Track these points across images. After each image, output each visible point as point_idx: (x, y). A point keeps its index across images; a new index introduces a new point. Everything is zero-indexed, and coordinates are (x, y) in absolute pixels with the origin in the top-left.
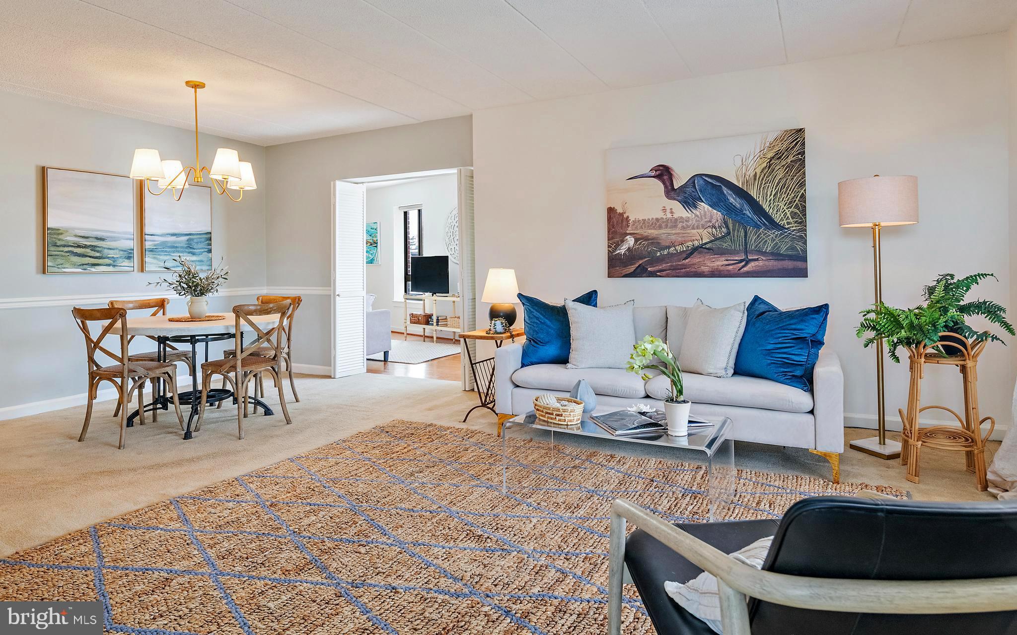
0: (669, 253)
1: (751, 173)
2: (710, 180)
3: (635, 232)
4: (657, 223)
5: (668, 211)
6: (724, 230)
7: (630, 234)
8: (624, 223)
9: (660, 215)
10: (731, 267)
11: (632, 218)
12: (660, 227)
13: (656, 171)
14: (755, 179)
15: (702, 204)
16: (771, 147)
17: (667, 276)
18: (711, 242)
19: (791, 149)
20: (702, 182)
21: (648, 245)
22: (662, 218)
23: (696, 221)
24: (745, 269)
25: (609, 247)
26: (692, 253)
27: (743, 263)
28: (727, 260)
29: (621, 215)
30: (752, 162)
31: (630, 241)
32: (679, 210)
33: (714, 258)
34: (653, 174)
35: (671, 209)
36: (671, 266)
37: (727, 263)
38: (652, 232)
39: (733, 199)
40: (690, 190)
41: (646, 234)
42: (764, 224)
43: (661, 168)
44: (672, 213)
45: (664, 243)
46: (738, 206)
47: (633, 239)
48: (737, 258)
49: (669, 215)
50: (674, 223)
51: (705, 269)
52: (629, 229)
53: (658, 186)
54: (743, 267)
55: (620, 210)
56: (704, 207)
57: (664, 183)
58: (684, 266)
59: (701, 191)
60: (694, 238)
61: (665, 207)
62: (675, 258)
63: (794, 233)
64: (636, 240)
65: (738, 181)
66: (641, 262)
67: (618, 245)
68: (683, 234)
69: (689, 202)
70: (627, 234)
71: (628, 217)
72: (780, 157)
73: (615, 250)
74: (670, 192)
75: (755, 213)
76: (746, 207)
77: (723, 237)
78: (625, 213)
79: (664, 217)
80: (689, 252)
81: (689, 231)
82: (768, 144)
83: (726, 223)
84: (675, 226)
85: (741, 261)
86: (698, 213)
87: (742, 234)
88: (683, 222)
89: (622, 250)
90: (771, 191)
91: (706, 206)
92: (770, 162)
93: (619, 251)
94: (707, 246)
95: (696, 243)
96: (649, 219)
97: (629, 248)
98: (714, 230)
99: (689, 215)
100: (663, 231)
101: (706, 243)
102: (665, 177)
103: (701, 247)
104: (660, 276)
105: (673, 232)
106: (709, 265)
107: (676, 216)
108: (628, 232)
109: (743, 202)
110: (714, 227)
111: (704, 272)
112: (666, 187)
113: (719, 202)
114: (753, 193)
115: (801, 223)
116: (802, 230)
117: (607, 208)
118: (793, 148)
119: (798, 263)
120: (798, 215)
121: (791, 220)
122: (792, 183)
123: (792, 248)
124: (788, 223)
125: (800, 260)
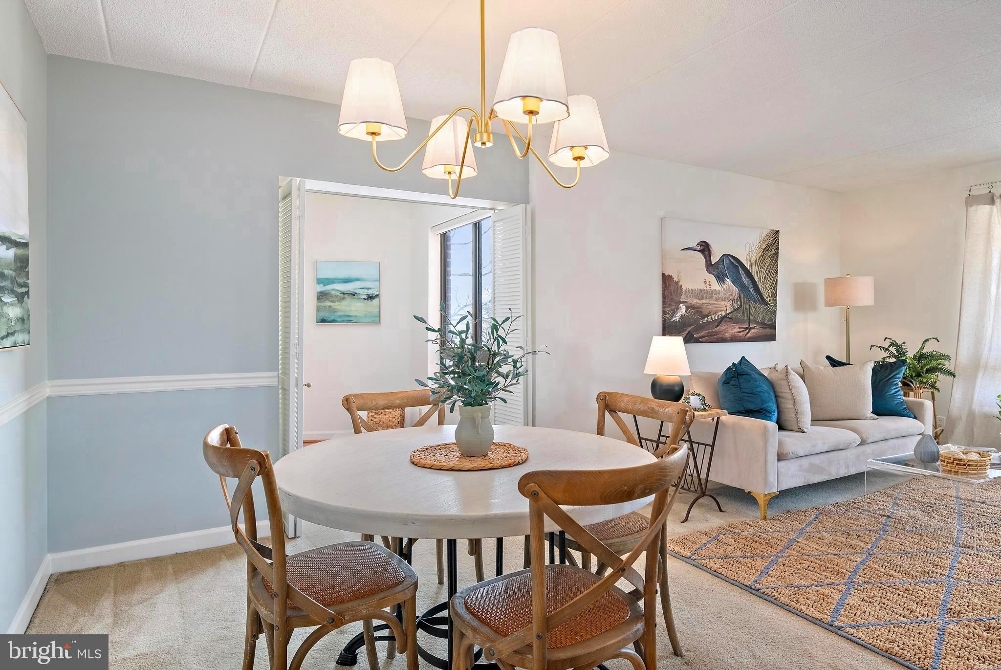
0: (707, 321)
1: (754, 258)
2: (732, 260)
3: (686, 301)
4: (701, 294)
5: (708, 283)
6: (739, 303)
7: (683, 302)
8: (679, 291)
9: (702, 287)
10: (741, 334)
11: (684, 288)
12: (702, 298)
13: (701, 246)
14: (756, 264)
15: (728, 280)
16: (764, 241)
17: (706, 342)
18: (731, 312)
19: (773, 245)
20: (728, 261)
21: (695, 313)
22: (704, 290)
23: (724, 294)
24: (748, 335)
25: (664, 313)
26: (721, 322)
27: (747, 331)
28: (739, 328)
29: (677, 283)
30: (755, 250)
31: (683, 309)
32: (715, 286)
33: (733, 326)
34: (699, 248)
35: (710, 282)
36: (708, 332)
37: (739, 330)
38: (697, 302)
39: (744, 279)
40: (721, 266)
41: (693, 303)
42: (759, 300)
43: (704, 244)
44: (710, 285)
45: (705, 312)
46: (747, 284)
47: (684, 307)
48: (744, 326)
49: (708, 288)
50: (711, 294)
51: (728, 335)
52: (682, 297)
54: (748, 333)
55: (676, 279)
56: (728, 281)
57: (706, 258)
58: (717, 333)
59: (727, 269)
60: (722, 309)
61: (705, 280)
62: (711, 326)
63: (772, 308)
64: (687, 308)
65: (747, 264)
66: (689, 329)
67: (674, 312)
68: (717, 304)
69: (720, 278)
70: (680, 302)
71: (681, 286)
72: (768, 249)
73: (672, 317)
74: (710, 267)
75: (755, 291)
76: (751, 286)
77: (738, 308)
78: (679, 282)
79: (705, 289)
80: (719, 320)
81: (719, 302)
82: (763, 238)
83: (740, 297)
84: (711, 298)
85: (747, 329)
86: (725, 288)
87: (748, 307)
88: (716, 294)
89: (677, 318)
90: (763, 274)
91: (730, 282)
92: (763, 252)
93: (674, 319)
94: (730, 316)
95: (724, 313)
96: (695, 290)
97: (682, 315)
98: (733, 302)
99: (720, 289)
100: (704, 301)
101: (729, 314)
102: (706, 253)
103: (726, 317)
104: (702, 342)
105: (710, 302)
106: (730, 332)
107: (712, 288)
108: (681, 300)
109: (749, 281)
110: (733, 300)
111: (727, 338)
112: (706, 262)
113: (737, 281)
114: (754, 275)
115: (775, 301)
116: (775, 306)
117: (663, 275)
118: (774, 243)
119: (773, 331)
120: (774, 295)
121: (771, 298)
122: (773, 270)
123: (771, 319)
124: (770, 300)
125: (773, 329)
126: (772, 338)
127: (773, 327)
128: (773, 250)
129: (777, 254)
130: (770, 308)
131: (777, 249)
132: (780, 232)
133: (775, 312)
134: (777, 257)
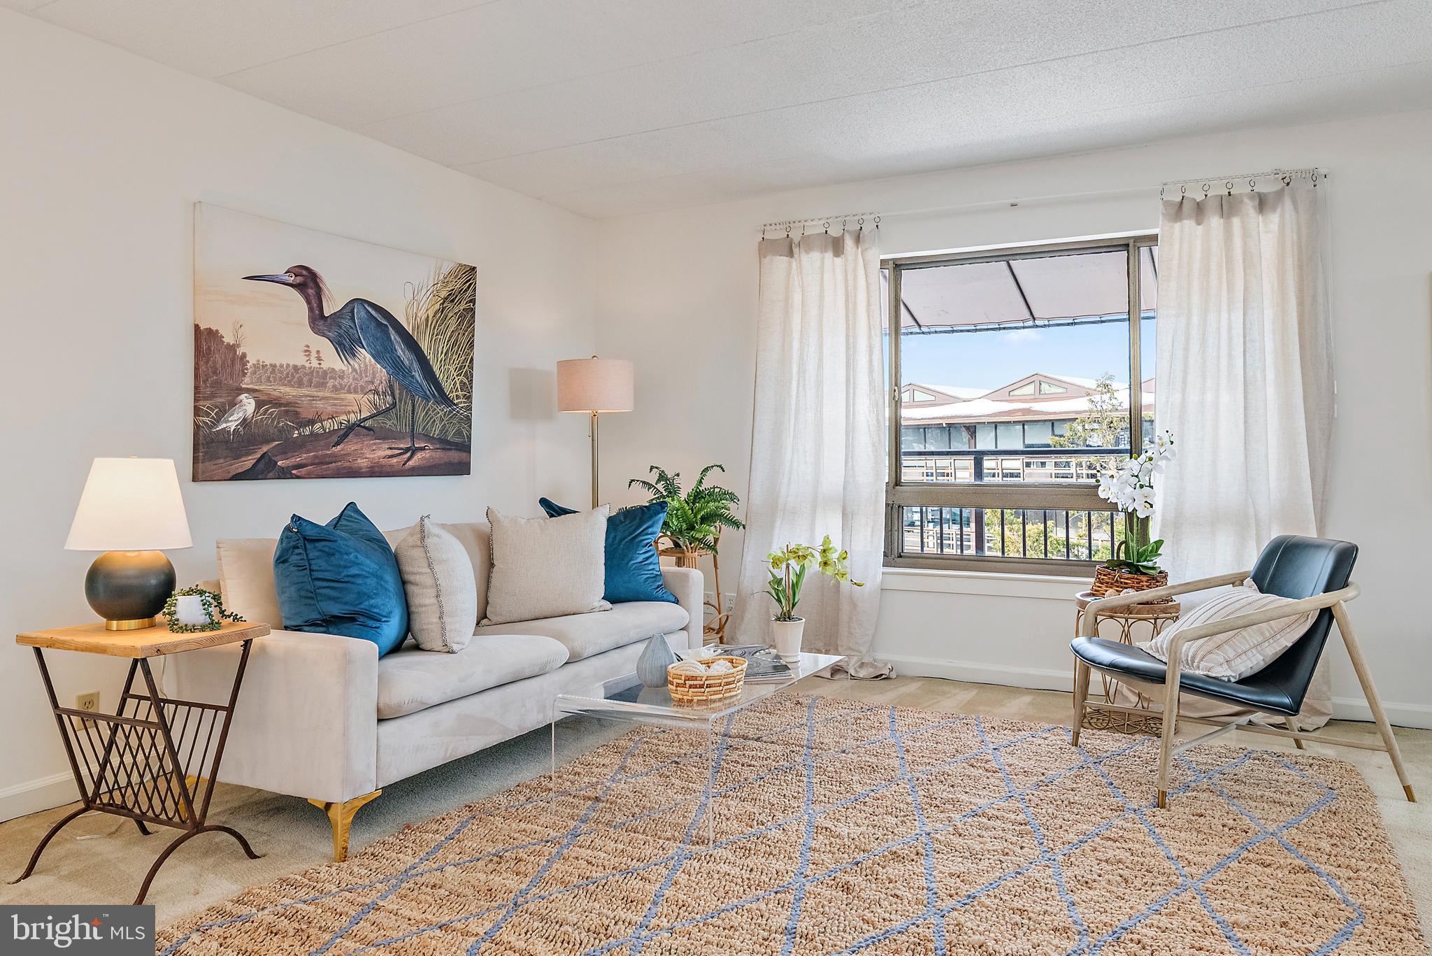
0: (312, 433)
1: (422, 314)
2: (373, 312)
3: (257, 387)
4: (295, 375)
5: (314, 355)
6: (389, 399)
7: (248, 391)
8: (238, 366)
9: (300, 360)
10: (395, 460)
11: (251, 360)
12: (300, 384)
13: (296, 276)
14: (427, 325)
15: (363, 351)
16: (445, 283)
17: (309, 476)
18: (371, 417)
19: (464, 292)
20: (363, 314)
21: (280, 416)
22: (303, 367)
23: (354, 379)
24: (411, 463)
25: (197, 411)
26: (346, 435)
27: (409, 454)
28: (391, 448)
29: (232, 348)
30: (425, 299)
31: (248, 405)
32: (331, 359)
33: (375, 444)
34: (291, 280)
35: (318, 352)
36: (315, 457)
37: (389, 452)
38: (287, 392)
39: (401, 351)
40: (346, 322)
41: (276, 393)
42: (434, 396)
43: (304, 272)
44: (319, 359)
45: (307, 414)
46: (407, 362)
47: (253, 402)
48: (402, 446)
49: (315, 364)
50: (322, 378)
51: (363, 463)
52: (247, 379)
53: (297, 304)
54: (409, 459)
55: (228, 339)
56: (365, 355)
57: (309, 302)
58: (335, 458)
59: (362, 329)
60: (350, 409)
61: (308, 346)
62: (322, 443)
63: (461, 411)
64: (259, 404)
65: (409, 323)
66: (265, 449)
67: (223, 412)
68: (336, 399)
69: (346, 346)
70: (241, 391)
71: (244, 355)
72: (453, 301)
73: (217, 421)
74: (318, 319)
75: (425, 378)
76: (416, 366)
77: (388, 410)
78: (238, 346)
79: (307, 365)
80: (342, 432)
81: (342, 396)
82: (441, 277)
83: (391, 387)
84: (322, 385)
85: (407, 450)
86: (357, 366)
87: (410, 408)
88: (335, 379)
89: (232, 423)
90: (443, 347)
91: (368, 356)
92: (443, 303)
93: (224, 425)
94: (367, 424)
95: (353, 418)
96: (282, 366)
97: (245, 420)
98: (376, 397)
99: (344, 368)
100: (304, 391)
101: (365, 419)
102: (311, 291)
103: (359, 426)
104: (298, 477)
105: (320, 394)
106: (368, 456)
107: (325, 366)
108: (244, 386)
109: (412, 357)
110: (376, 392)
111: (361, 468)
112: (311, 310)
113: (383, 354)
114: (424, 346)
115: (469, 398)
116: (469, 408)
117: (197, 327)
118: (466, 290)
119: (464, 455)
120: (467, 387)
121: (460, 393)
122: (463, 340)
123: (459, 433)
124: (458, 397)
125: (465, 451)
126: (462, 468)
127: (466, 448)
128: (463, 303)
129: (472, 310)
130: (458, 412)
131: (473, 301)
132: (478, 269)
133: (469, 419)
134: (473, 316)
